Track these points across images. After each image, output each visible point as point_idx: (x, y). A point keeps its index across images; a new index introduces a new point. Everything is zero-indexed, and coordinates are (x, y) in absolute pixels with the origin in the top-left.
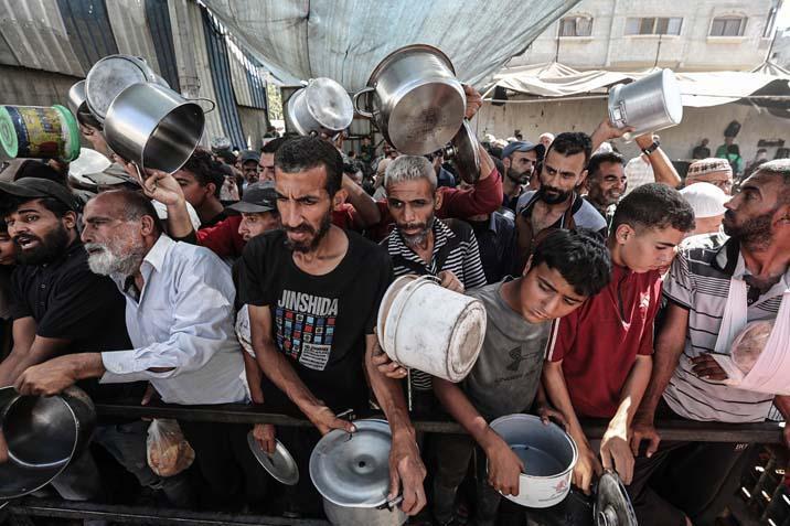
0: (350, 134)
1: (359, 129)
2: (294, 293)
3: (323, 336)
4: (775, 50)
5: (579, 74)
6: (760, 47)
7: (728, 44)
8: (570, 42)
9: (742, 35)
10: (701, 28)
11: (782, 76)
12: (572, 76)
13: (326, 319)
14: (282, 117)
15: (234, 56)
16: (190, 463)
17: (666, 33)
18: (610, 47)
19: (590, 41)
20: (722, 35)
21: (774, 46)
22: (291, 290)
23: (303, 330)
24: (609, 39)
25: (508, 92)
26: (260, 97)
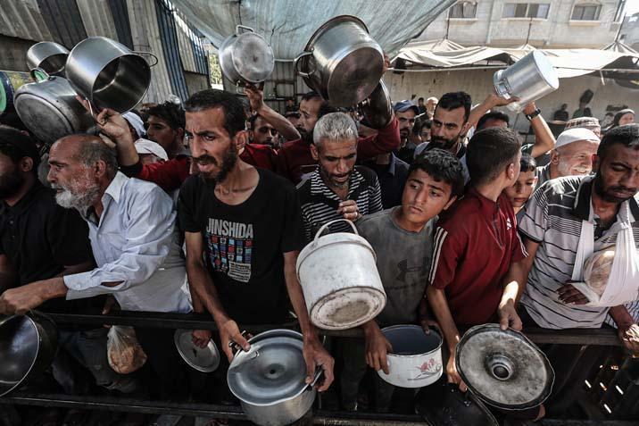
0: (277, 96)
1: (285, 92)
2: (217, 221)
3: (243, 255)
4: (623, 32)
5: (464, 49)
6: (611, 30)
7: (585, 27)
8: (458, 22)
9: (597, 19)
10: (565, 12)
11: (627, 53)
12: (459, 50)
13: (244, 241)
14: (221, 82)
15: (181, 29)
16: (144, 361)
17: (536, 17)
18: (491, 28)
19: (474, 22)
20: (581, 19)
21: (622, 29)
22: (215, 218)
23: (227, 251)
24: (489, 21)
25: (407, 63)
26: (203, 64)
